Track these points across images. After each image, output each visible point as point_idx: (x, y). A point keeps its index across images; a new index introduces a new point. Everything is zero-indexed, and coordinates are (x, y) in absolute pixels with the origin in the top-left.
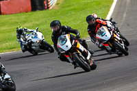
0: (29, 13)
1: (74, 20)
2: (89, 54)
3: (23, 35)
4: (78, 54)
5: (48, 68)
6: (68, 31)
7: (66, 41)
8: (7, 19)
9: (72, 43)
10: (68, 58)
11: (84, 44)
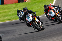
0: (17, 4)
3: (20, 13)
5: (25, 28)
7: (30, 17)
8: (7, 6)
11: (38, 18)
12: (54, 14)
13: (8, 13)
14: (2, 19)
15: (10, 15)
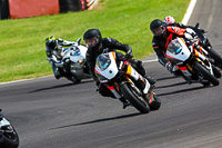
0: (56, 16)
1: (128, 28)
2: (148, 85)
3: (57, 50)
4: (129, 84)
6: (113, 46)
7: (110, 63)
9: (118, 66)
10: (113, 91)
11: (139, 68)
12: (186, 53)
13: (23, 49)
14: (4, 70)
15: (32, 58)
